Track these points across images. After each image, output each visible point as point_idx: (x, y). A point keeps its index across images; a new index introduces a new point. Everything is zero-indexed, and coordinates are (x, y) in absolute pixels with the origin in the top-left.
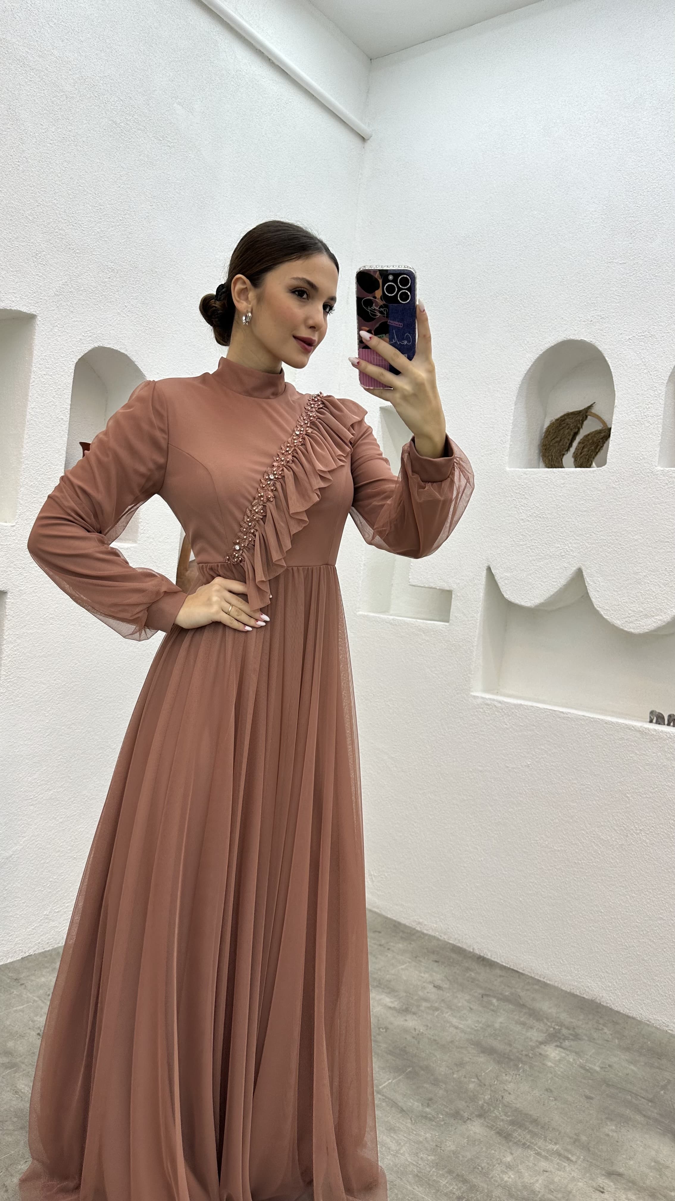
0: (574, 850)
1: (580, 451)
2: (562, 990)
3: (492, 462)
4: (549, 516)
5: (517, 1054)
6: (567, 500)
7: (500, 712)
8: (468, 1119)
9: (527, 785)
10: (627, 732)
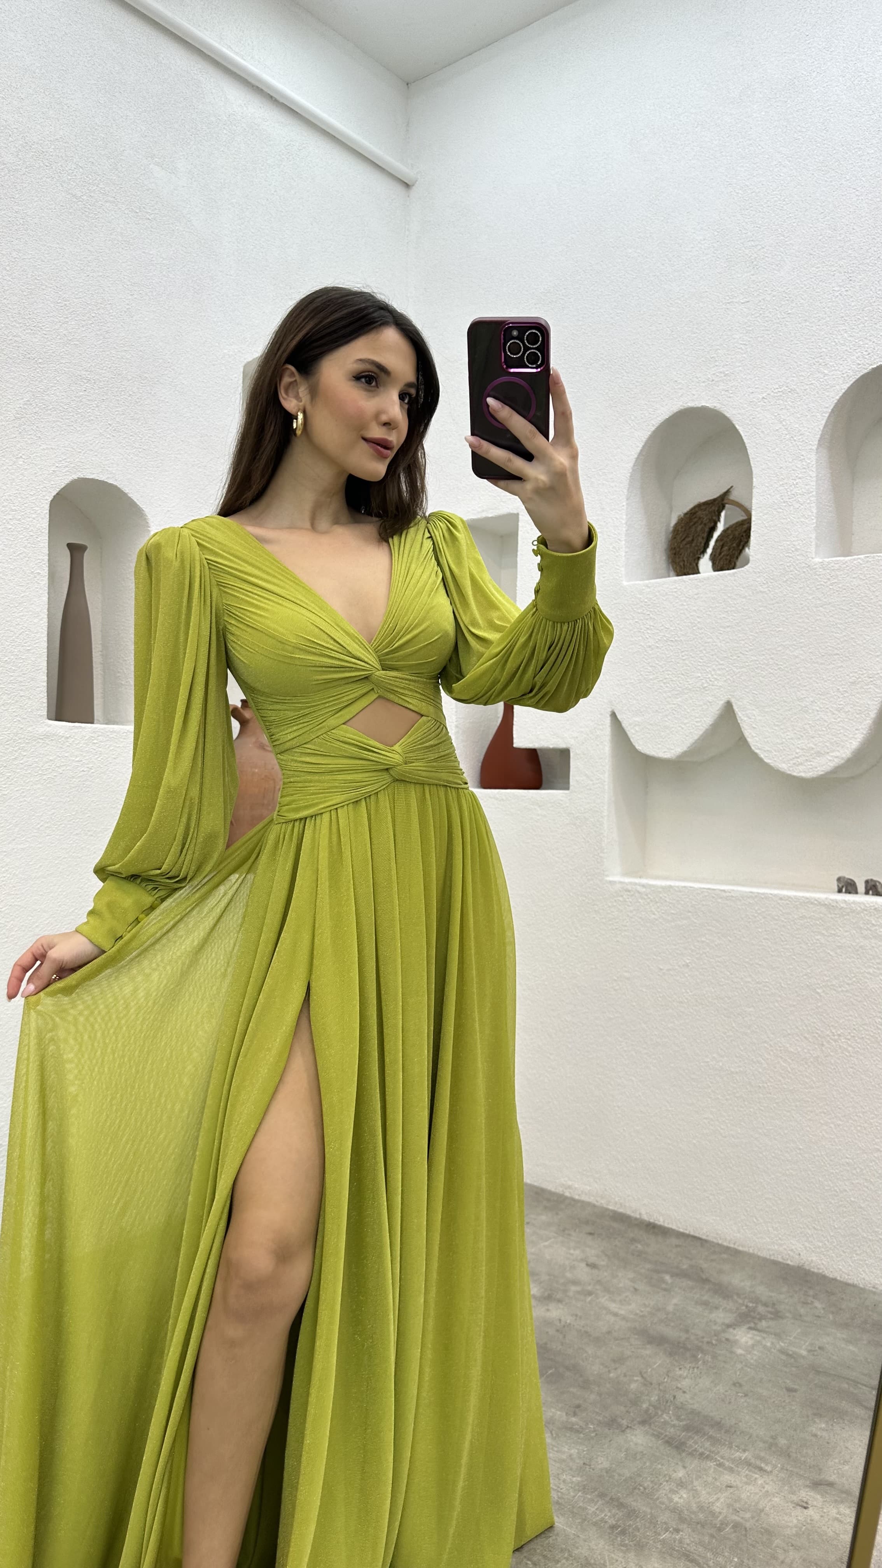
1: (719, 550)
2: (759, 1257)
3: (604, 577)
4: (683, 638)
5: (696, 1342)
6: (705, 615)
7: (644, 898)
8: (628, 1427)
9: (688, 991)
10: (808, 907)
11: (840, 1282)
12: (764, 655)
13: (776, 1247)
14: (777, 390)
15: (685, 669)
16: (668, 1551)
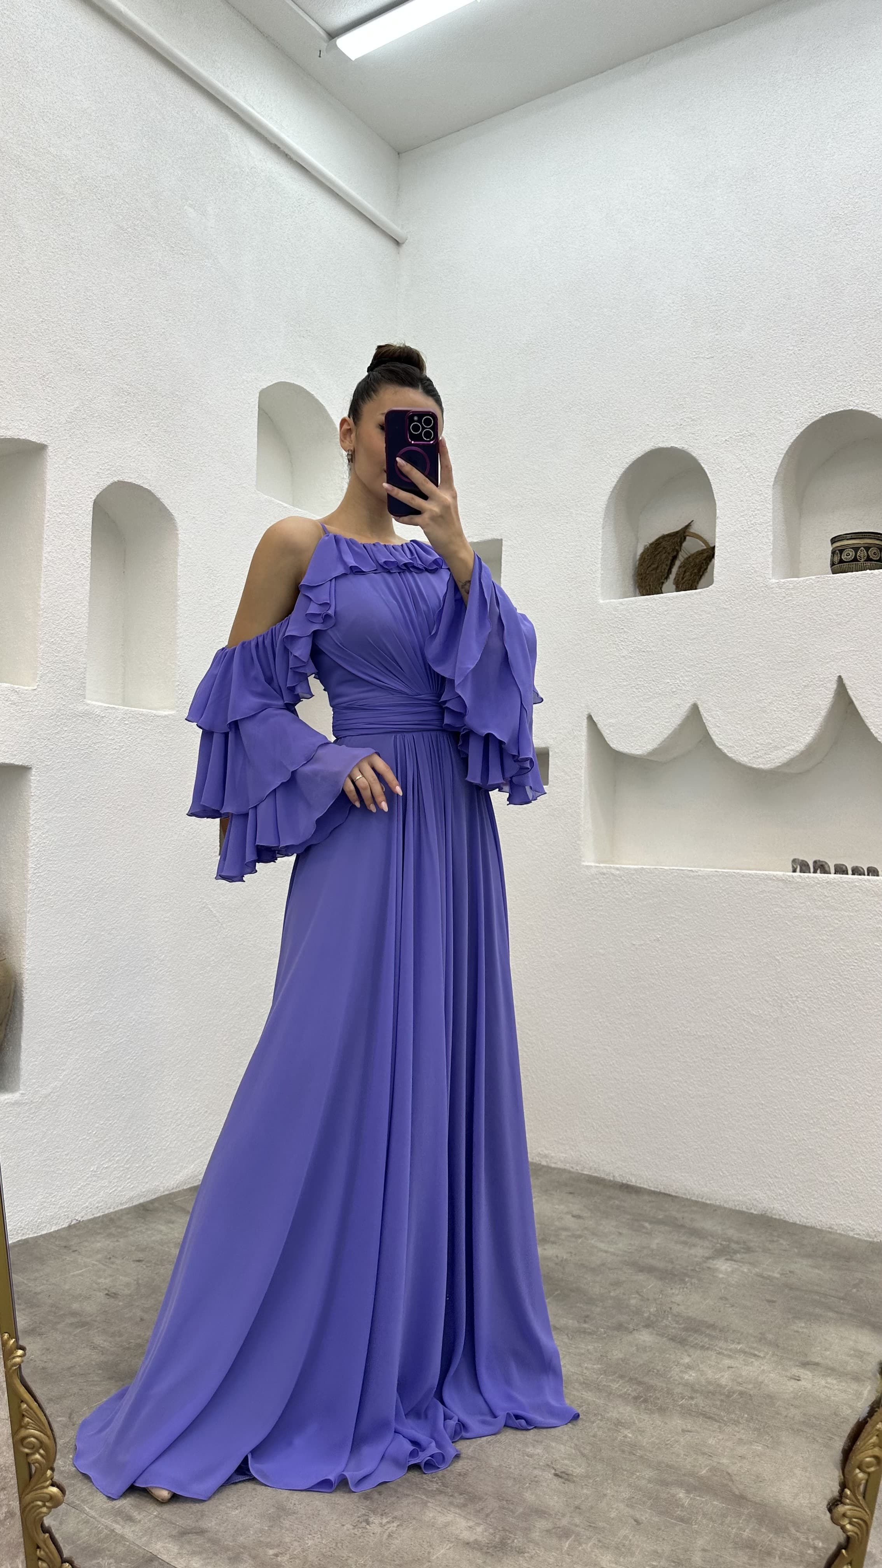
0: (722, 1033)
1: (682, 575)
2: (725, 1208)
3: (582, 596)
4: (653, 649)
5: (681, 1270)
6: (673, 629)
7: (618, 880)
8: (634, 1329)
9: (659, 963)
10: (768, 883)
11: (800, 1225)
12: (727, 663)
13: (741, 1198)
14: (738, 434)
15: (656, 676)
16: (687, 1412)
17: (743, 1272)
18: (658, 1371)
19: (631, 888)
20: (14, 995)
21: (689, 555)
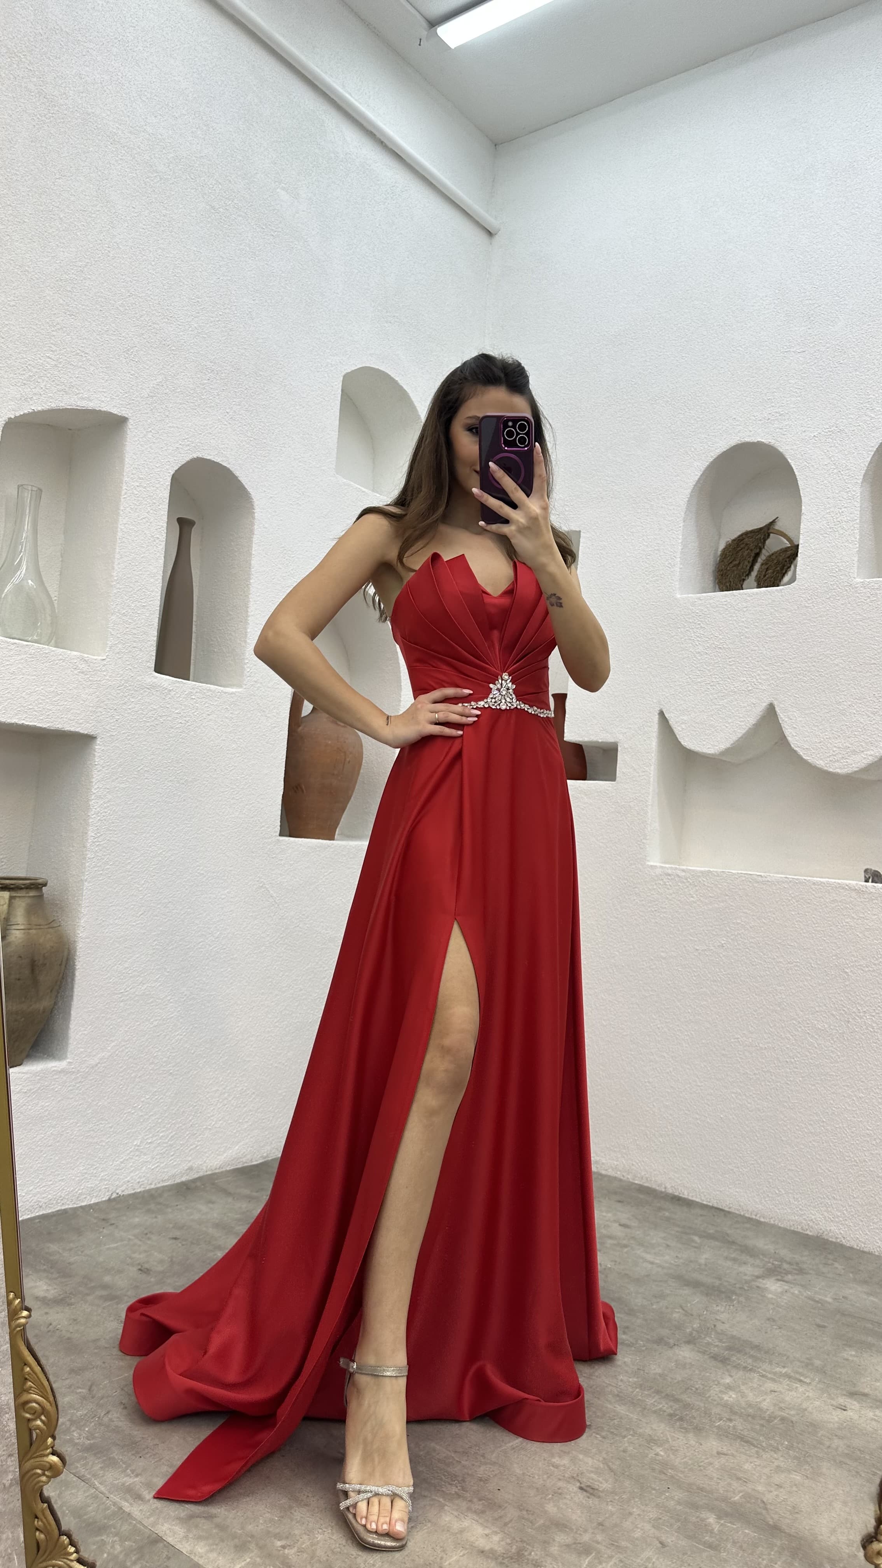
1: (764, 573)
2: (780, 1228)
3: (659, 590)
4: (731, 647)
5: (729, 1287)
6: (752, 626)
7: (684, 882)
8: (675, 1345)
9: (722, 970)
10: (840, 892)
11: (857, 1250)
12: (806, 662)
14: (828, 428)
15: (732, 674)
16: (724, 1434)
17: (793, 1294)
18: (697, 1389)
19: (697, 891)
20: (67, 964)
21: (771, 553)
